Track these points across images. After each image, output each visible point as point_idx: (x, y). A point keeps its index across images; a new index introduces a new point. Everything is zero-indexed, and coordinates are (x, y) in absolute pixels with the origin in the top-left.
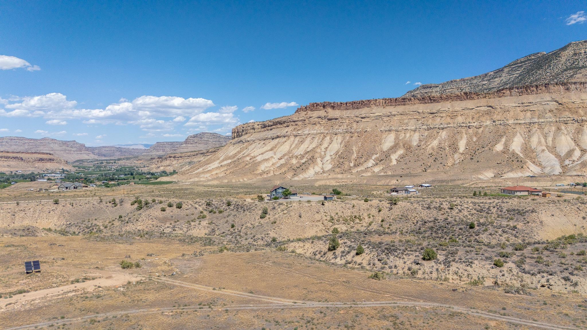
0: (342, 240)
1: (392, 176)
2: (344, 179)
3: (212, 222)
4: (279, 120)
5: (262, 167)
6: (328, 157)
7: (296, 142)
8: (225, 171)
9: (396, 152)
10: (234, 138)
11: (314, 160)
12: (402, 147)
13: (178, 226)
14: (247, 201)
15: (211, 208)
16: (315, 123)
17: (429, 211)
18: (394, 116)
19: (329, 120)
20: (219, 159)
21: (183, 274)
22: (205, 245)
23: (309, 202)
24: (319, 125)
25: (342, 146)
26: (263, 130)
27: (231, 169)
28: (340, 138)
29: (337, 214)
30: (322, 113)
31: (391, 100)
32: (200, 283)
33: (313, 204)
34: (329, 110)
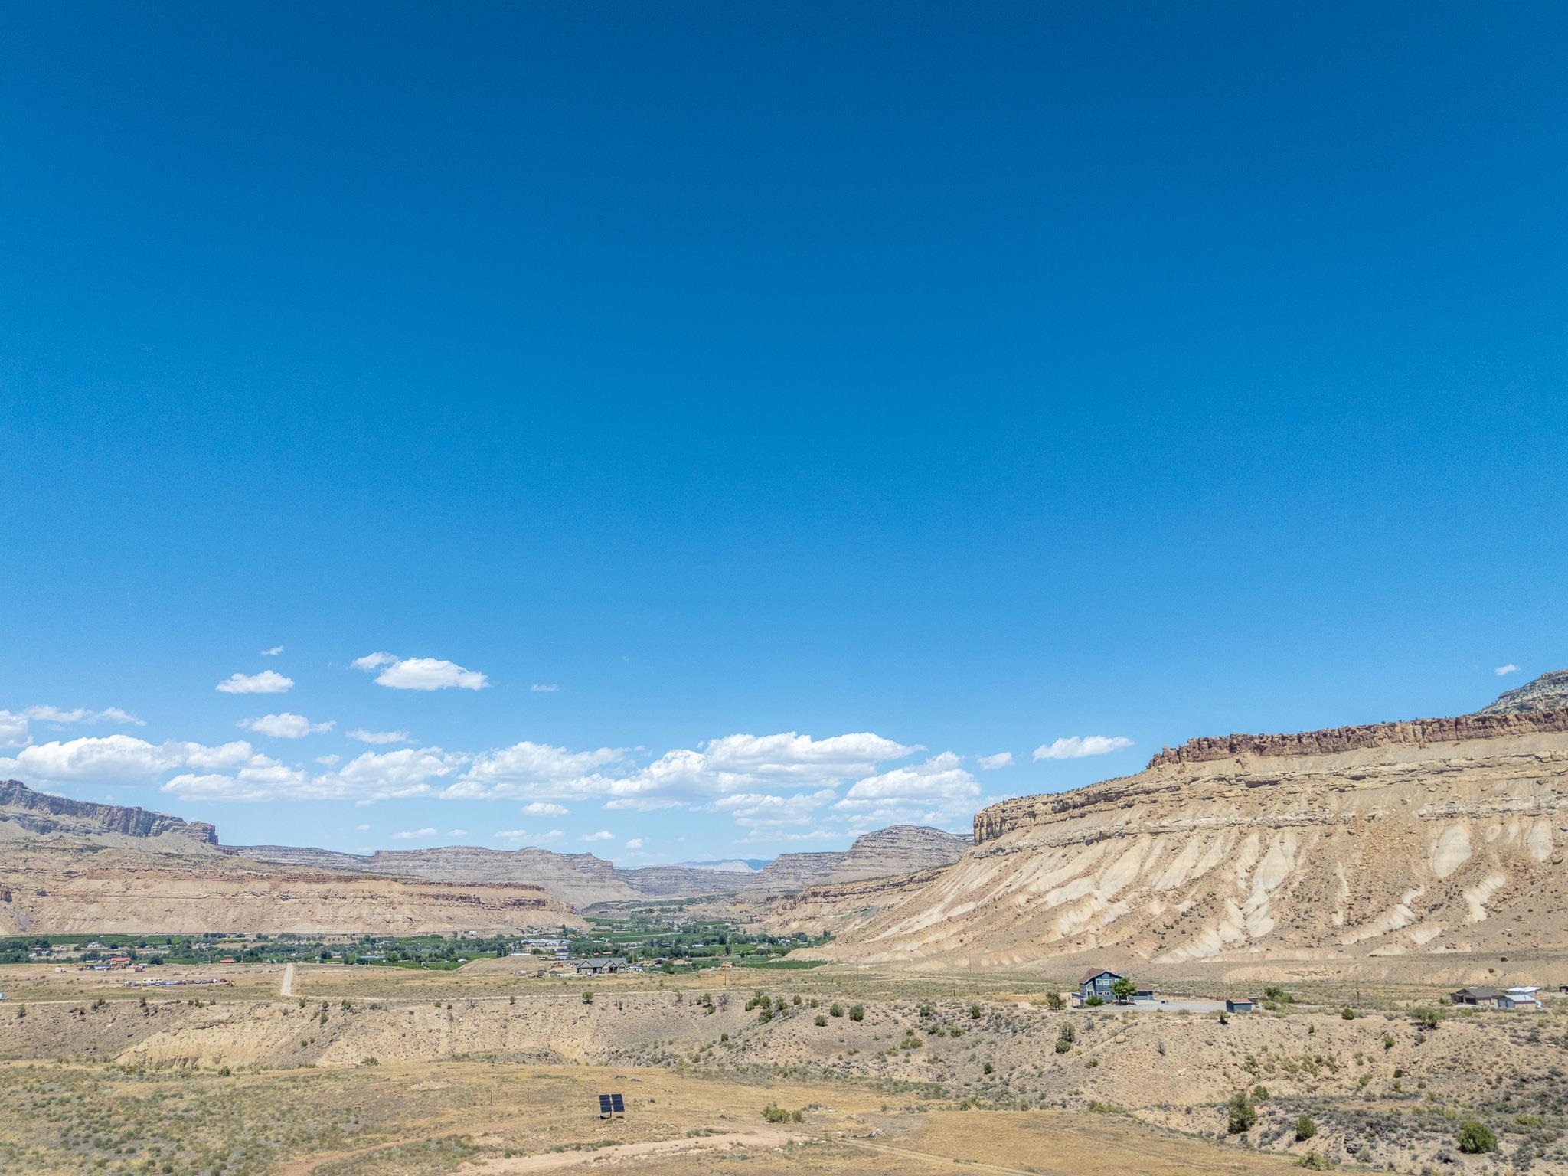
0: (1265, 1107)
1: (1475, 958)
2: (1316, 963)
3: (936, 1058)
4: (1102, 788)
5: (1064, 925)
6: (1259, 897)
7: (1158, 851)
8: (959, 933)
9: (1479, 881)
10: (980, 841)
11: (1215, 904)
12: (1499, 865)
13: (856, 1064)
14: (1020, 1006)
15: (931, 1024)
16: (1208, 794)
17: (1533, 1049)
18: (1460, 770)
19: (1252, 785)
20: (942, 900)
21: (891, 1136)
22: (927, 1097)
23: (1184, 1013)
24: (1221, 802)
25: (1300, 862)
26: (1059, 816)
27: (975, 928)
28: (1291, 839)
29: (1265, 1049)
30: (1228, 766)
31: (1442, 725)
32: (928, 1151)
33: (1197, 1020)
34: (1250, 757)
